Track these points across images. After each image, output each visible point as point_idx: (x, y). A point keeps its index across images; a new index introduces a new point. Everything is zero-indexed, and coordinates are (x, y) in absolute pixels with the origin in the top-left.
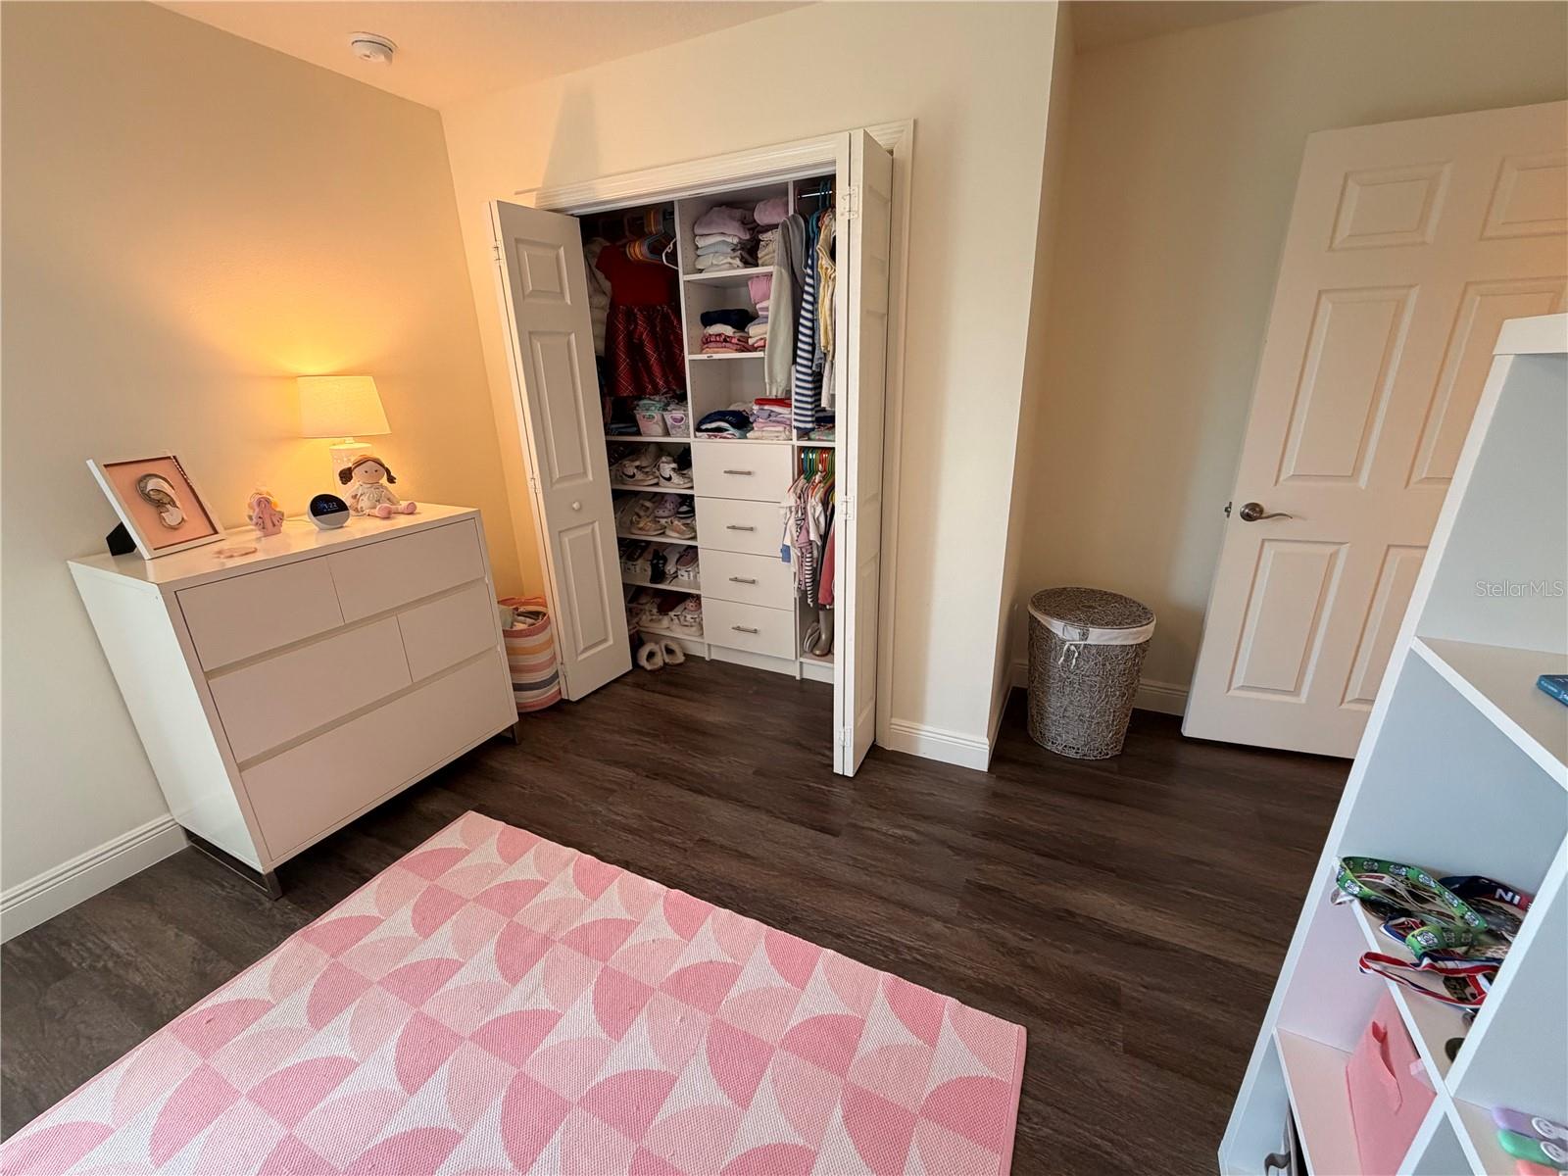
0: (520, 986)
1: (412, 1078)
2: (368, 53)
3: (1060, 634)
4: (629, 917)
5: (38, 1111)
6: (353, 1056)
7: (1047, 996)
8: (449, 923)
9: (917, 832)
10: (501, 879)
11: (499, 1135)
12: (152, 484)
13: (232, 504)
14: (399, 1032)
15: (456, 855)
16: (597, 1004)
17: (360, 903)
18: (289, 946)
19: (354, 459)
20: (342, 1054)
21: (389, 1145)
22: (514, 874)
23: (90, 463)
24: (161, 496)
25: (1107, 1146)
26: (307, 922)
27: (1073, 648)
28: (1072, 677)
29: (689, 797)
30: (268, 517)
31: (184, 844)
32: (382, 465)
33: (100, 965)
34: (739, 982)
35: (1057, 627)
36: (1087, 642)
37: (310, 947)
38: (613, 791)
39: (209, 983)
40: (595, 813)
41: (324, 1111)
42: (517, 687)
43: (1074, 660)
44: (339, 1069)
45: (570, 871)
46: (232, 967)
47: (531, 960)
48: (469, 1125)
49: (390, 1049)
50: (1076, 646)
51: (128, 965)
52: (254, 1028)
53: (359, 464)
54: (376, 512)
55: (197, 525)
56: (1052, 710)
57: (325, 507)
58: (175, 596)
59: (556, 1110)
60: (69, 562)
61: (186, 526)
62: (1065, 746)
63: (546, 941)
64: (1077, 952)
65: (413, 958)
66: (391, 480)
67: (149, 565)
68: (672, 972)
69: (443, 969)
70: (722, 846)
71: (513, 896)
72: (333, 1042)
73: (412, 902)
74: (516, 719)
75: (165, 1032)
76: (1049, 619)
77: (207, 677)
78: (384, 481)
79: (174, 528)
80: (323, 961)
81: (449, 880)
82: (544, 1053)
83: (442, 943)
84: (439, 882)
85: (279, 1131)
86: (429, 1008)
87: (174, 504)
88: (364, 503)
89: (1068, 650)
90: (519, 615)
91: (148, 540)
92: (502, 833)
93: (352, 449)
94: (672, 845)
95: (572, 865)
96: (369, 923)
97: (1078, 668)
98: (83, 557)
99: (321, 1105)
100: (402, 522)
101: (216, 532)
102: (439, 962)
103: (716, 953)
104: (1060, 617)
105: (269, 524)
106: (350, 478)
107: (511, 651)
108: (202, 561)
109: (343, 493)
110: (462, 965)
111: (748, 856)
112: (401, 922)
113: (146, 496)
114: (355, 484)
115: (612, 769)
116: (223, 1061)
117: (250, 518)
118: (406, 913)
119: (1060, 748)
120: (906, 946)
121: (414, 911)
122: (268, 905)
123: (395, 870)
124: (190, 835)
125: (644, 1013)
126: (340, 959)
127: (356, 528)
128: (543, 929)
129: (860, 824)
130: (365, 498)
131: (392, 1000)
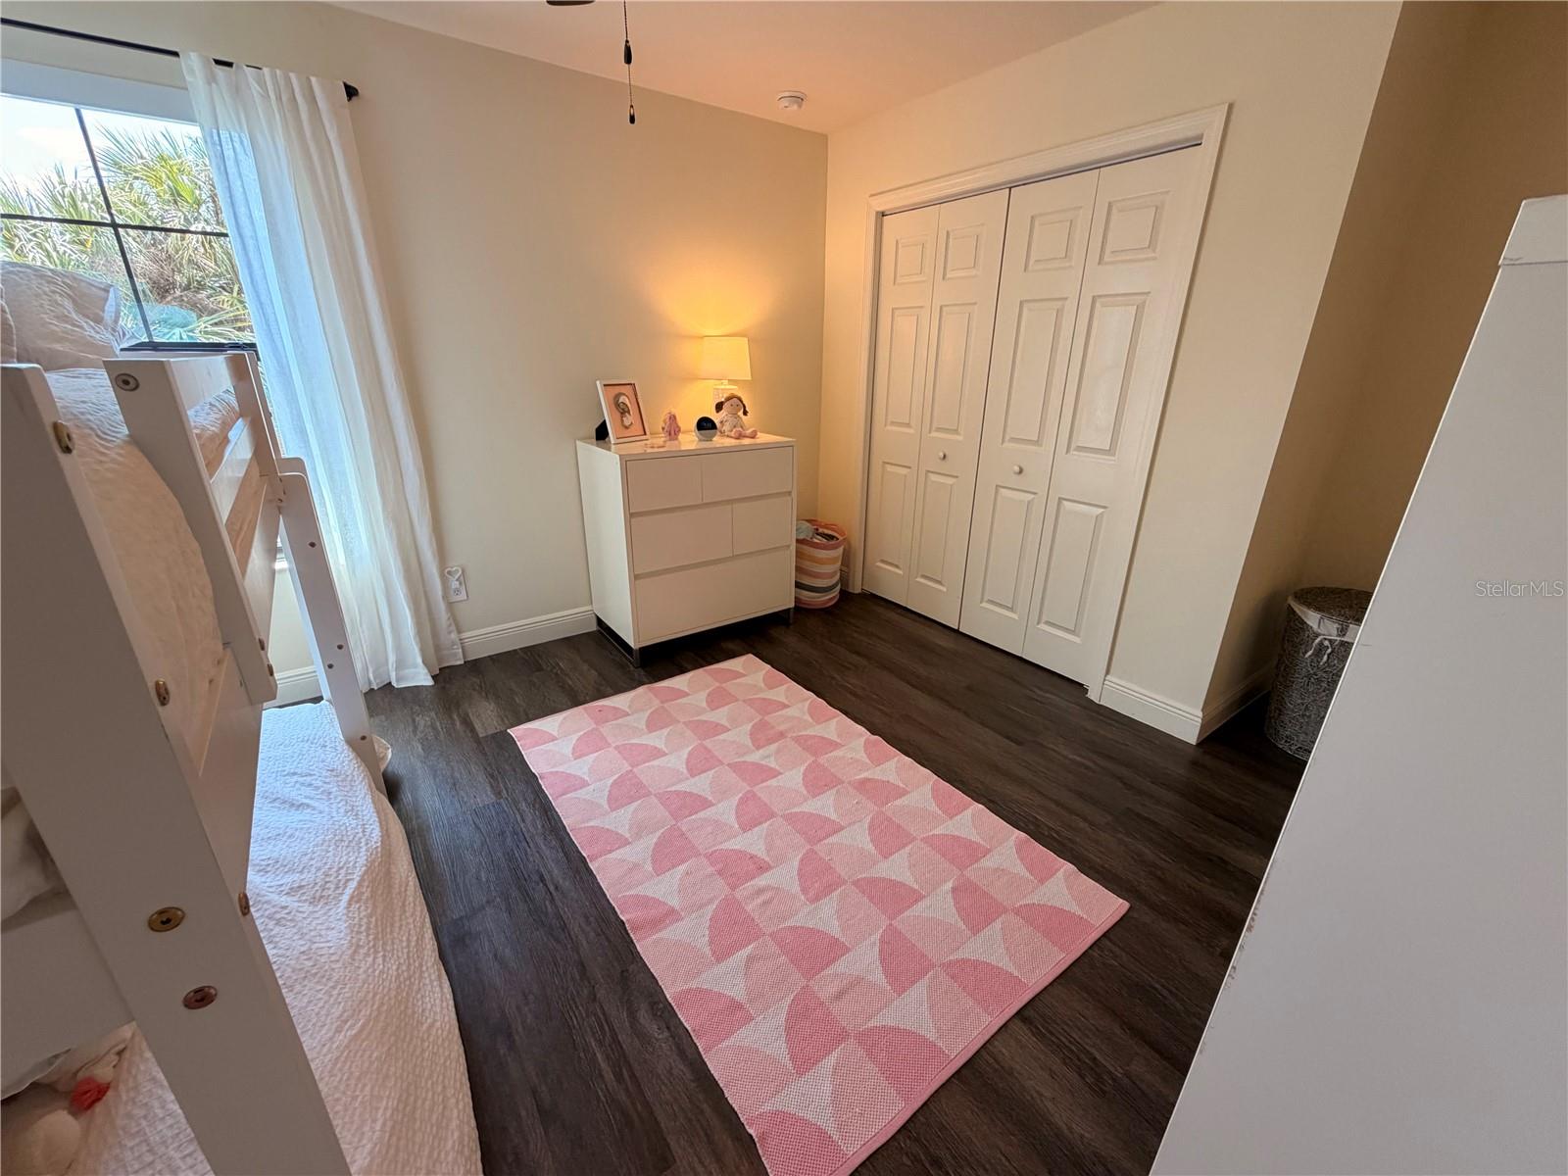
0: (761, 751)
1: (694, 770)
2: (787, 105)
3: (1315, 627)
4: (838, 741)
5: (529, 720)
6: (665, 749)
7: (1164, 898)
8: (726, 708)
9: (1094, 762)
10: (761, 695)
11: (734, 812)
12: (622, 399)
13: (657, 421)
14: (690, 748)
15: (738, 675)
16: (805, 775)
17: (679, 682)
18: (641, 690)
19: (725, 396)
20: (659, 747)
21: (678, 793)
22: (771, 695)
23: (598, 382)
24: (624, 407)
25: (1165, 993)
26: (651, 683)
27: (1326, 643)
28: (1320, 673)
29: (907, 688)
30: (673, 430)
31: (594, 627)
32: (742, 402)
33: (555, 671)
34: (903, 798)
35: (1312, 619)
36: (1345, 639)
37: (651, 695)
38: (849, 669)
39: (601, 695)
40: (833, 678)
41: (648, 767)
42: (798, 585)
43: (1326, 657)
44: (658, 753)
45: (807, 704)
46: (612, 691)
47: (770, 741)
48: (719, 802)
49: (685, 753)
50: (1330, 641)
51: (566, 675)
52: (620, 721)
53: (728, 399)
54: (732, 434)
55: (637, 428)
56: (1292, 706)
57: (705, 425)
58: (626, 463)
59: (768, 814)
60: (578, 442)
61: (632, 428)
62: (1300, 748)
63: (782, 735)
64: (1212, 885)
65: (703, 718)
66: (745, 413)
67: (613, 447)
68: (858, 777)
69: (717, 729)
70: (921, 724)
71: (767, 707)
72: (656, 740)
73: (707, 691)
74: (792, 605)
75: (580, 708)
76: (1305, 610)
77: (631, 516)
78: (741, 413)
79: (627, 428)
80: (656, 703)
81: (731, 686)
82: (768, 787)
83: (721, 716)
84: (724, 685)
85: (627, 767)
86: (708, 743)
87: (629, 413)
88: (726, 428)
89: (1321, 643)
90: (818, 534)
91: (615, 431)
92: (768, 672)
93: (728, 388)
94: (880, 710)
95: (808, 702)
96: (683, 694)
97: (1329, 666)
98: (584, 439)
99: (647, 764)
100: (746, 441)
101: (645, 434)
102: (717, 725)
103: (893, 778)
104: (1318, 609)
105: (673, 433)
106: (721, 409)
107: (799, 555)
108: (636, 448)
109: (716, 418)
110: (729, 730)
111: (938, 734)
112: (700, 699)
113: (617, 405)
114: (723, 413)
115: (854, 656)
116: (606, 730)
117: (663, 429)
118: (703, 695)
119: (1293, 748)
120: (1047, 826)
121: (709, 695)
122: (632, 668)
123: (700, 671)
124: (600, 622)
125: (834, 791)
126: (665, 705)
127: (719, 441)
128: (782, 728)
129: (1045, 743)
130: (727, 424)
131: (688, 733)
